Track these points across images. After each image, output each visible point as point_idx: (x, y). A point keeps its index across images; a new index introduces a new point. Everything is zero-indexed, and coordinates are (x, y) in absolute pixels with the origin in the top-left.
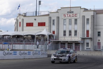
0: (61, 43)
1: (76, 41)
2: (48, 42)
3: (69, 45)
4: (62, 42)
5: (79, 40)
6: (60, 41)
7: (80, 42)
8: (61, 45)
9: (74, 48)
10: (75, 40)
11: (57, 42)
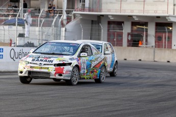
0: (109, 23)
1: (158, 17)
2: (64, 16)
3: (135, 28)
4: (112, 18)
5: (171, 13)
6: (107, 16)
7: (172, 19)
8: (108, 30)
9: (152, 40)
10: (155, 11)
11: (95, 19)
